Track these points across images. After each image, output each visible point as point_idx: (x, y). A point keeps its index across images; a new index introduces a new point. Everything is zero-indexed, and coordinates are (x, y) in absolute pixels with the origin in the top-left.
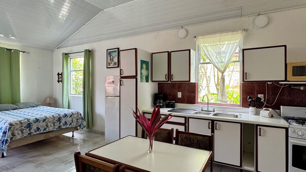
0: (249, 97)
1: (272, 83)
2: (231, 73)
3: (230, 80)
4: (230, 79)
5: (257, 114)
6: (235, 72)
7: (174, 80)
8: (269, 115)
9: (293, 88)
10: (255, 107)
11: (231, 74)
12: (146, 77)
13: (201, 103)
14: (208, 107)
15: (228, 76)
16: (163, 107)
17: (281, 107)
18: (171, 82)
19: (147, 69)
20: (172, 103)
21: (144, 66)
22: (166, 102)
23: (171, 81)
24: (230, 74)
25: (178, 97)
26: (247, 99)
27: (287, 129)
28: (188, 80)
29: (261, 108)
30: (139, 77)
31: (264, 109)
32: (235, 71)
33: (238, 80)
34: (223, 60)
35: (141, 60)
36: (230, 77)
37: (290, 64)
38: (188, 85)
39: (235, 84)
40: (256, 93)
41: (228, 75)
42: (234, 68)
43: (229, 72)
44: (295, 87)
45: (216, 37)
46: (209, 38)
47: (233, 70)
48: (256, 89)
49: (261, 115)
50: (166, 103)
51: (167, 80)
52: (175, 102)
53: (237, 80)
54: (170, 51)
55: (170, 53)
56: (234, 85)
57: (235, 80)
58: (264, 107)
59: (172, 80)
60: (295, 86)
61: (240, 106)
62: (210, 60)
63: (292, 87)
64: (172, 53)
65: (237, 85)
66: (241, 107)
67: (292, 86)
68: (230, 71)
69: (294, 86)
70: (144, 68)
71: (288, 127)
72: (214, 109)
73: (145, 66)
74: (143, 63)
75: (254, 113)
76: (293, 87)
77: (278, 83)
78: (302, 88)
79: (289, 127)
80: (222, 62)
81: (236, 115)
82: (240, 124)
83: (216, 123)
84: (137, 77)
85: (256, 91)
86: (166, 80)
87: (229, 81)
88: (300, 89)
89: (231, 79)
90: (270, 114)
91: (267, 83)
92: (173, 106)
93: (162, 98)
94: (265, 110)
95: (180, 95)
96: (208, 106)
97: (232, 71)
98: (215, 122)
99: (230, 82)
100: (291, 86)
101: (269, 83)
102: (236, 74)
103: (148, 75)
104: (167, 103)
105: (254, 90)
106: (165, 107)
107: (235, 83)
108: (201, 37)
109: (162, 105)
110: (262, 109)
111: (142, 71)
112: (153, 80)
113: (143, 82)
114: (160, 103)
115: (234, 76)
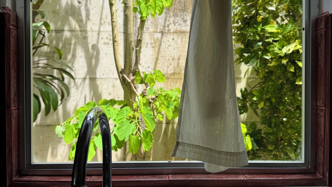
2: (159, 35)
15: (153, 47)
32: (172, 31)
33: (179, 59)
41: (153, 41)
56: (169, 72)
57: (173, 59)
68: (158, 31)
102: (173, 39)
107: (171, 67)
115: (169, 48)
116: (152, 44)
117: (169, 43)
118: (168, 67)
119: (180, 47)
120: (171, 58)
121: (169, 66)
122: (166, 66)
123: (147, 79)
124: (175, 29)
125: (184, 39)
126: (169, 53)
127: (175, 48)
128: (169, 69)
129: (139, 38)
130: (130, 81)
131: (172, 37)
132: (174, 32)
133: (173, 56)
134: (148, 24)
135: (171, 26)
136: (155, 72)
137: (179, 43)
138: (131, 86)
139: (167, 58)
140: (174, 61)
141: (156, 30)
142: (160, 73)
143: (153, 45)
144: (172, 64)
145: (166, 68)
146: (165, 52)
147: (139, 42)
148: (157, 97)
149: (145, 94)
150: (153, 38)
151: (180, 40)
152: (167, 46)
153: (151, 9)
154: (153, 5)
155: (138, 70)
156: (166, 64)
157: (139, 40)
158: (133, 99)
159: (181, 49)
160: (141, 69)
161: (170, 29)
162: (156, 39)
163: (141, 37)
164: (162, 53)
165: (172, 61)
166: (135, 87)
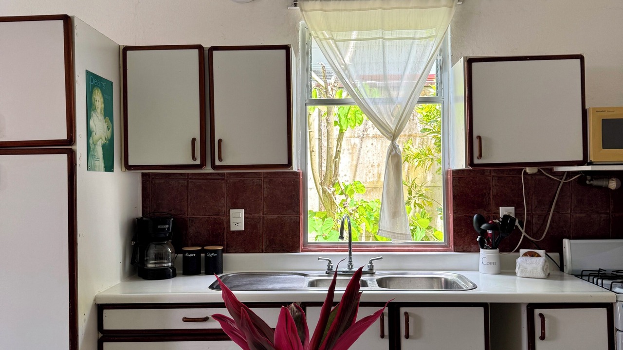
0: (477, 218)
1: (539, 171)
2: (357, 141)
3: (356, 166)
4: (355, 163)
5: (506, 269)
6: (371, 141)
7: (227, 161)
8: (544, 269)
9: (591, 184)
10: (496, 249)
11: (359, 145)
12: (103, 146)
13: (319, 247)
14: (350, 258)
15: (350, 153)
16: (174, 275)
17: (566, 242)
18: (212, 171)
19: (108, 113)
20: (211, 255)
21: (98, 98)
22: (184, 252)
23: (214, 167)
24: (355, 144)
25: (233, 228)
26: (472, 223)
27: (610, 308)
28: (286, 162)
29: (510, 251)
30: (80, 147)
31: (522, 251)
32: (371, 135)
33: (379, 165)
34: (394, 94)
35: (87, 72)
36: (355, 158)
37: (597, 112)
38: (270, 181)
39: (371, 179)
40: (492, 202)
41: (350, 147)
42: (367, 127)
43: (353, 141)
44: (596, 183)
45: (368, 9)
46: (346, 10)
47: (365, 133)
48: (494, 191)
49: (522, 273)
50: (184, 258)
51: (198, 162)
52: (224, 251)
53: (376, 164)
54: (207, 45)
55: (206, 52)
56: (368, 181)
57: (372, 166)
58: (521, 247)
59: (217, 163)
60: (597, 179)
61: (445, 248)
62: (350, 92)
63: (588, 182)
64: (215, 53)
65: (377, 182)
66: (451, 251)
67: (589, 177)
68: (356, 136)
69: (592, 180)
70: (99, 111)
71: (614, 301)
72: (371, 263)
73: (102, 100)
74: (93, 86)
75: (494, 268)
76: (592, 182)
77: (551, 170)
78: (613, 185)
79: (617, 301)
80: (390, 101)
81: (446, 281)
82: (482, 309)
83: (406, 314)
84: (73, 147)
85: (494, 196)
86: (192, 162)
87: (354, 168)
88: (607, 189)
89: (360, 162)
90: (545, 267)
91: (525, 171)
92: (213, 267)
93: (167, 239)
94: (525, 255)
95: (238, 220)
96: (350, 255)
97: (362, 135)
98: (403, 310)
99: (356, 171)
100: (586, 179)
101: (529, 170)
102: (372, 144)
103: (111, 140)
104: (192, 255)
105: (489, 194)
106: (180, 275)
107: (371, 175)
108: (318, 5)
109: (172, 267)
110: (516, 254)
111: (91, 123)
112: (131, 163)
113: (94, 170)
114: (159, 257)
115: (368, 154)
116: (348, 150)
117: (368, 149)
118: (367, 175)
119: (380, 153)
120: (371, 165)
121: (368, 173)
122: (365, 173)
123: (347, 191)
124: (374, 133)
125: (384, 144)
126: (368, 160)
127: (375, 154)
128: (368, 178)
129: (338, 149)
130: (330, 193)
131: (371, 142)
132: (373, 137)
133: (372, 163)
134: (347, 134)
135: (369, 130)
136: (355, 183)
137: (379, 148)
138: (331, 197)
139: (366, 165)
140: (373, 168)
141: (353, 135)
142: (360, 184)
143: (350, 151)
144: (371, 171)
145: (364, 176)
146: (364, 158)
147: (338, 152)
148: (357, 208)
149: (346, 205)
150: (350, 144)
151: (379, 145)
152: (366, 152)
153: (351, 122)
154: (353, 118)
155: (337, 181)
156: (365, 171)
157: (339, 150)
158: (333, 210)
159: (381, 155)
160: (341, 179)
161: (369, 133)
162: (353, 144)
163: (340, 148)
164: (361, 160)
165: (371, 168)
166: (335, 198)
